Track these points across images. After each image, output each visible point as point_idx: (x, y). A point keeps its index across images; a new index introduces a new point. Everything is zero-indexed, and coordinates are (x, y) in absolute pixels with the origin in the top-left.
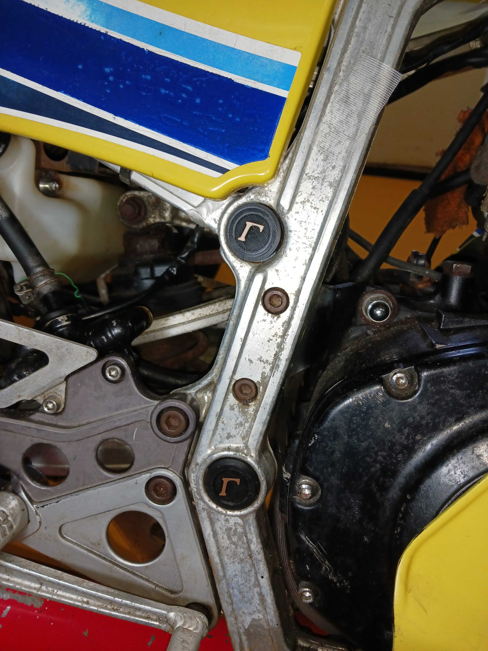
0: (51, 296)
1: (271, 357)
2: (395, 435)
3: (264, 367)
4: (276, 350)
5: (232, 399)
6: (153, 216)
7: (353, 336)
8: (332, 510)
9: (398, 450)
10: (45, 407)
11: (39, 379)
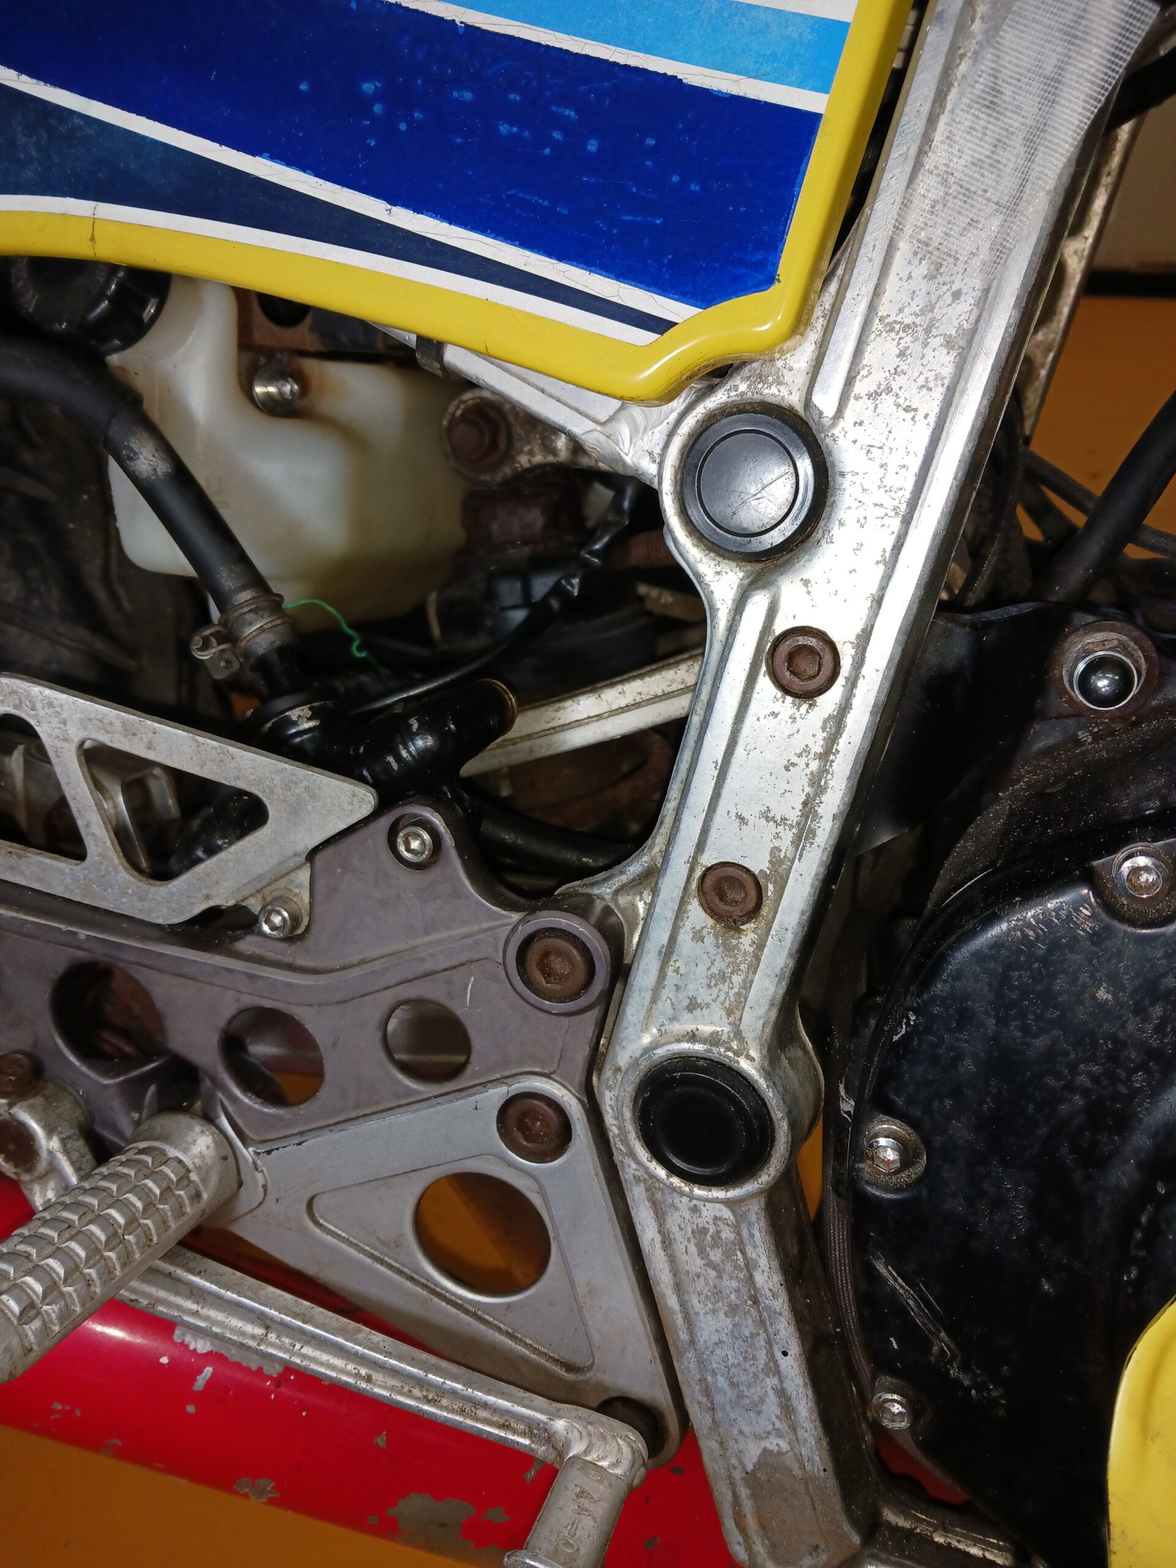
0: (275, 658)
1: (793, 808)
2: (1126, 1021)
3: (777, 836)
4: (806, 791)
5: (697, 915)
6: (526, 449)
7: (1040, 745)
8: (957, 1206)
9: (1133, 1061)
10: (264, 924)
11: (248, 858)
